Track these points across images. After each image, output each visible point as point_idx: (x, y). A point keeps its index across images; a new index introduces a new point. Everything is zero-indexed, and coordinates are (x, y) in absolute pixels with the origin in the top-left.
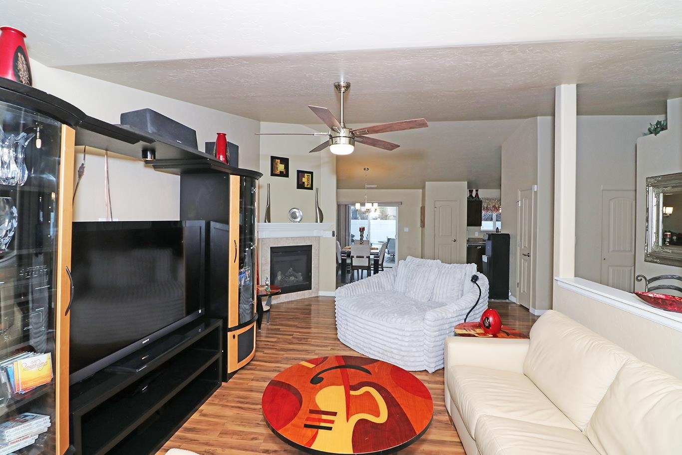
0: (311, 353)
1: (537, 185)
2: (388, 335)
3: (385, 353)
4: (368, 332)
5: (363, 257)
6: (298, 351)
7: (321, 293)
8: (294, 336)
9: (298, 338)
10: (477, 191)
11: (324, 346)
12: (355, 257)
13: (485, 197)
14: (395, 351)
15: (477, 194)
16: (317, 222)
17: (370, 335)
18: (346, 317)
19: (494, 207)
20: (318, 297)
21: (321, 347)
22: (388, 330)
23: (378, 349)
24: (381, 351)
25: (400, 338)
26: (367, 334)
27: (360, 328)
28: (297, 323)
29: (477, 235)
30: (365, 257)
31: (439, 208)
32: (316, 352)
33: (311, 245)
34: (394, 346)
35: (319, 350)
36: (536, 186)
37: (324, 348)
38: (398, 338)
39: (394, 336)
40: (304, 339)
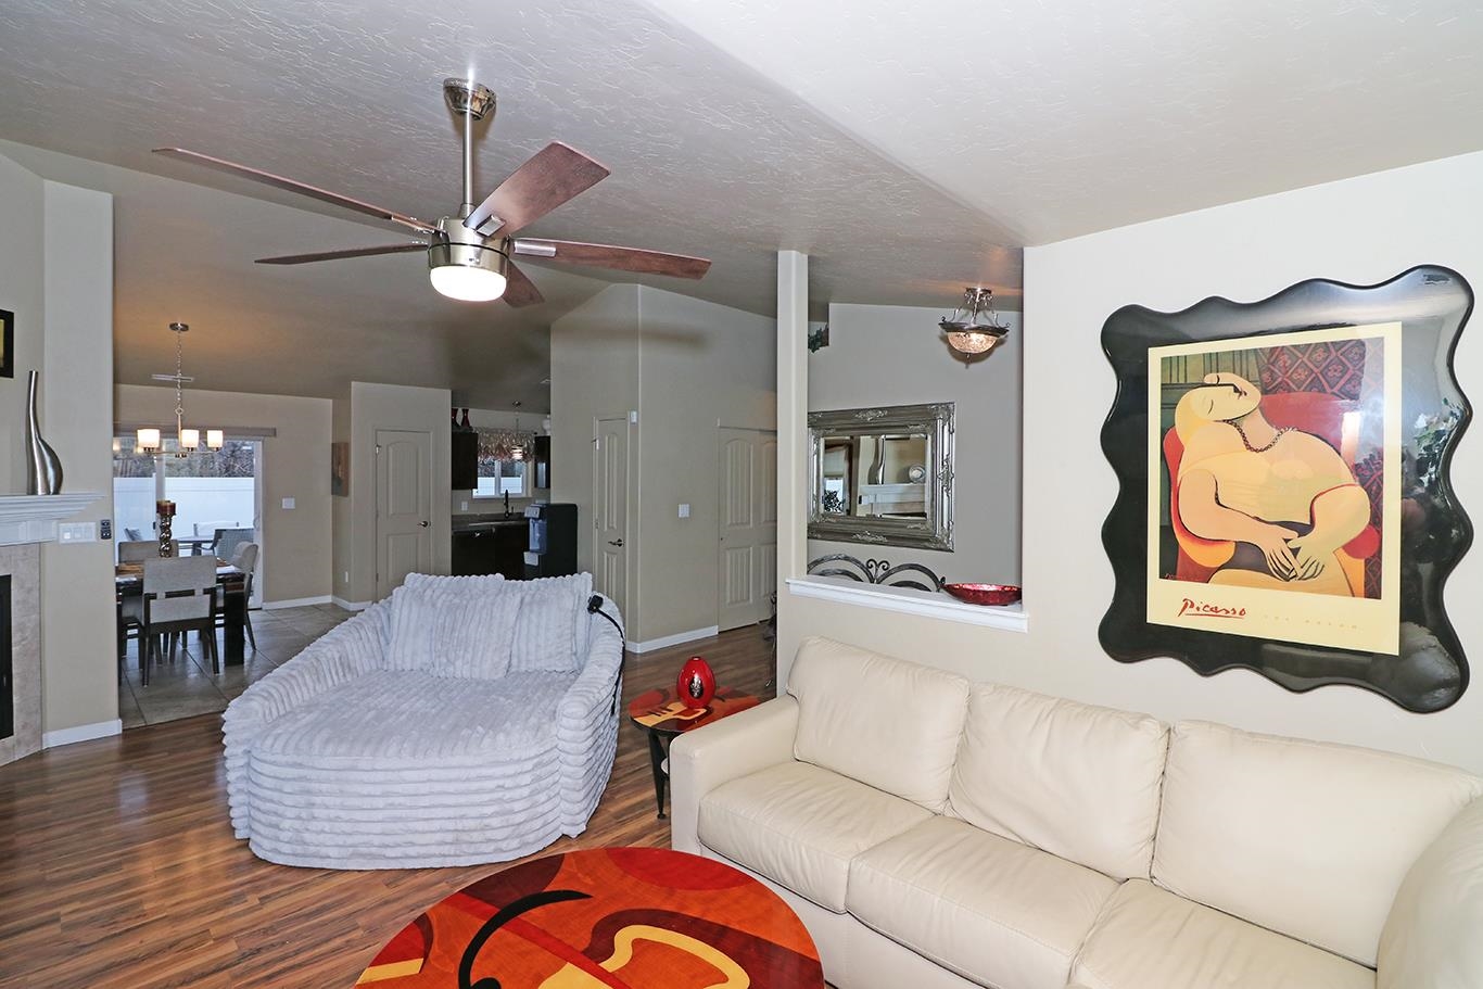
0: (197, 945)
1: (637, 411)
2: (475, 786)
3: (465, 837)
4: (401, 800)
5: (191, 593)
6: (134, 961)
7: (53, 739)
8: (64, 920)
9: (93, 919)
10: (465, 411)
11: (227, 903)
12: (161, 595)
13: (486, 425)
14: (495, 822)
15: (465, 420)
16: (33, 491)
17: (411, 808)
18: (303, 784)
19: (500, 447)
20: (41, 755)
21: (218, 909)
22: (473, 773)
23: (438, 837)
24: (450, 837)
25: (508, 783)
26: (401, 806)
27: (368, 800)
28: (37, 873)
29: (464, 508)
30: (199, 592)
31: (388, 446)
32: (214, 931)
33: (10, 576)
34: (488, 810)
35: (220, 921)
36: (635, 413)
37: (233, 910)
38: (503, 787)
39: (491, 784)
40: (123, 910)
